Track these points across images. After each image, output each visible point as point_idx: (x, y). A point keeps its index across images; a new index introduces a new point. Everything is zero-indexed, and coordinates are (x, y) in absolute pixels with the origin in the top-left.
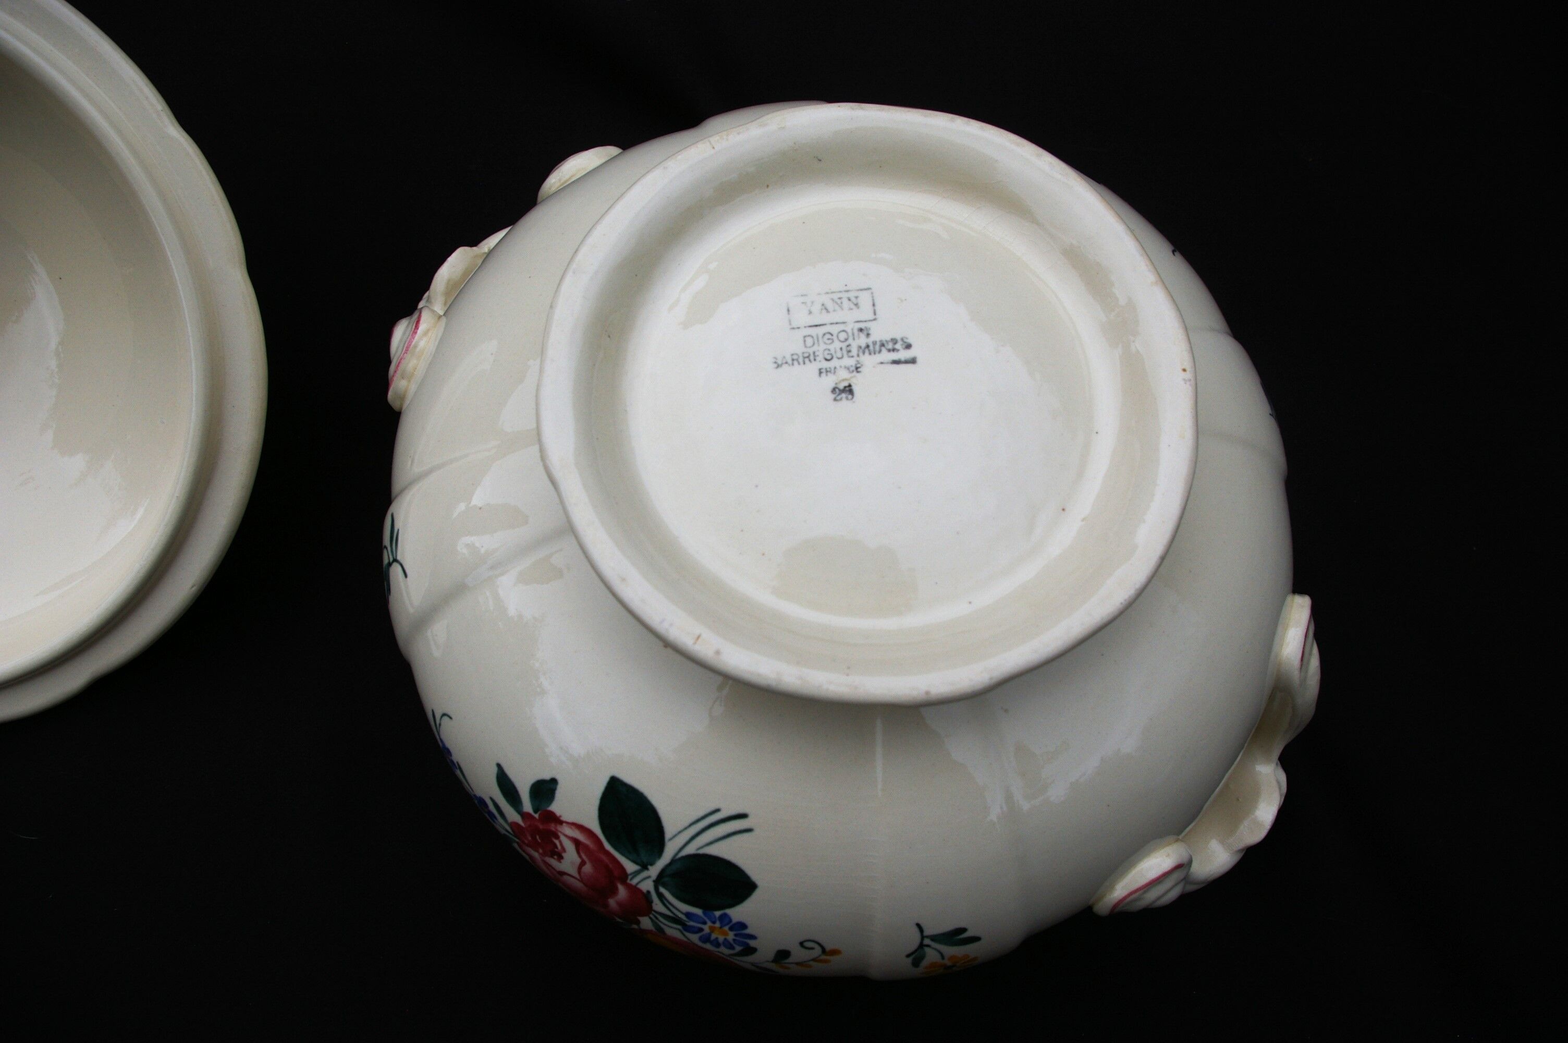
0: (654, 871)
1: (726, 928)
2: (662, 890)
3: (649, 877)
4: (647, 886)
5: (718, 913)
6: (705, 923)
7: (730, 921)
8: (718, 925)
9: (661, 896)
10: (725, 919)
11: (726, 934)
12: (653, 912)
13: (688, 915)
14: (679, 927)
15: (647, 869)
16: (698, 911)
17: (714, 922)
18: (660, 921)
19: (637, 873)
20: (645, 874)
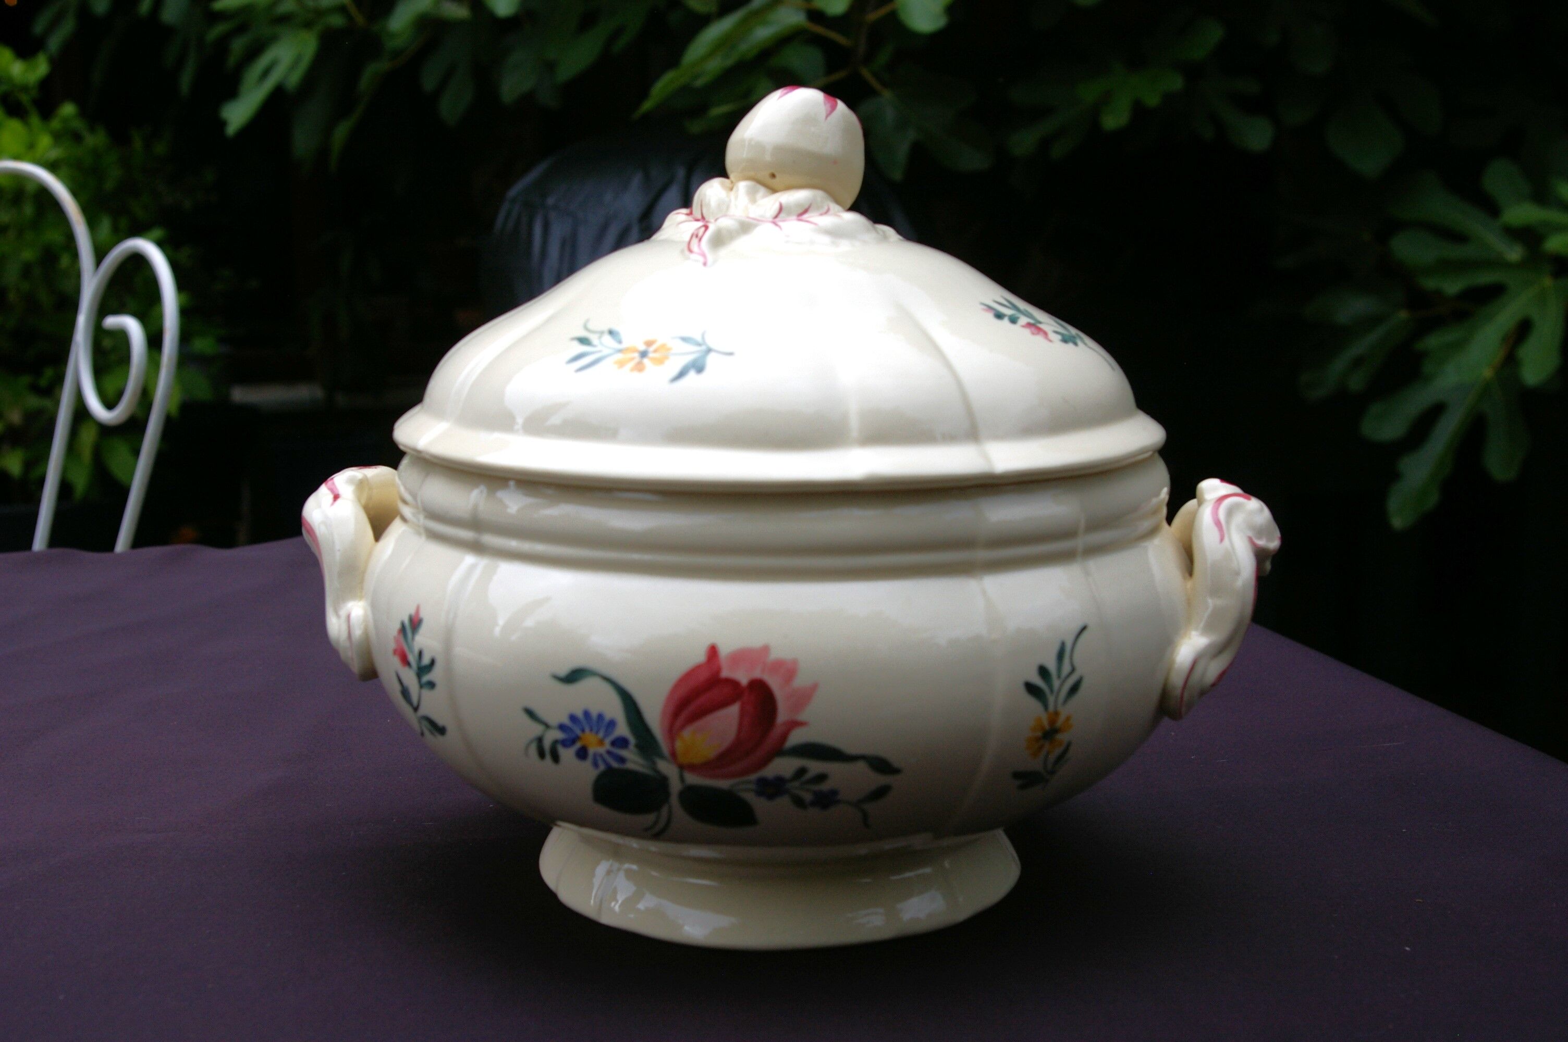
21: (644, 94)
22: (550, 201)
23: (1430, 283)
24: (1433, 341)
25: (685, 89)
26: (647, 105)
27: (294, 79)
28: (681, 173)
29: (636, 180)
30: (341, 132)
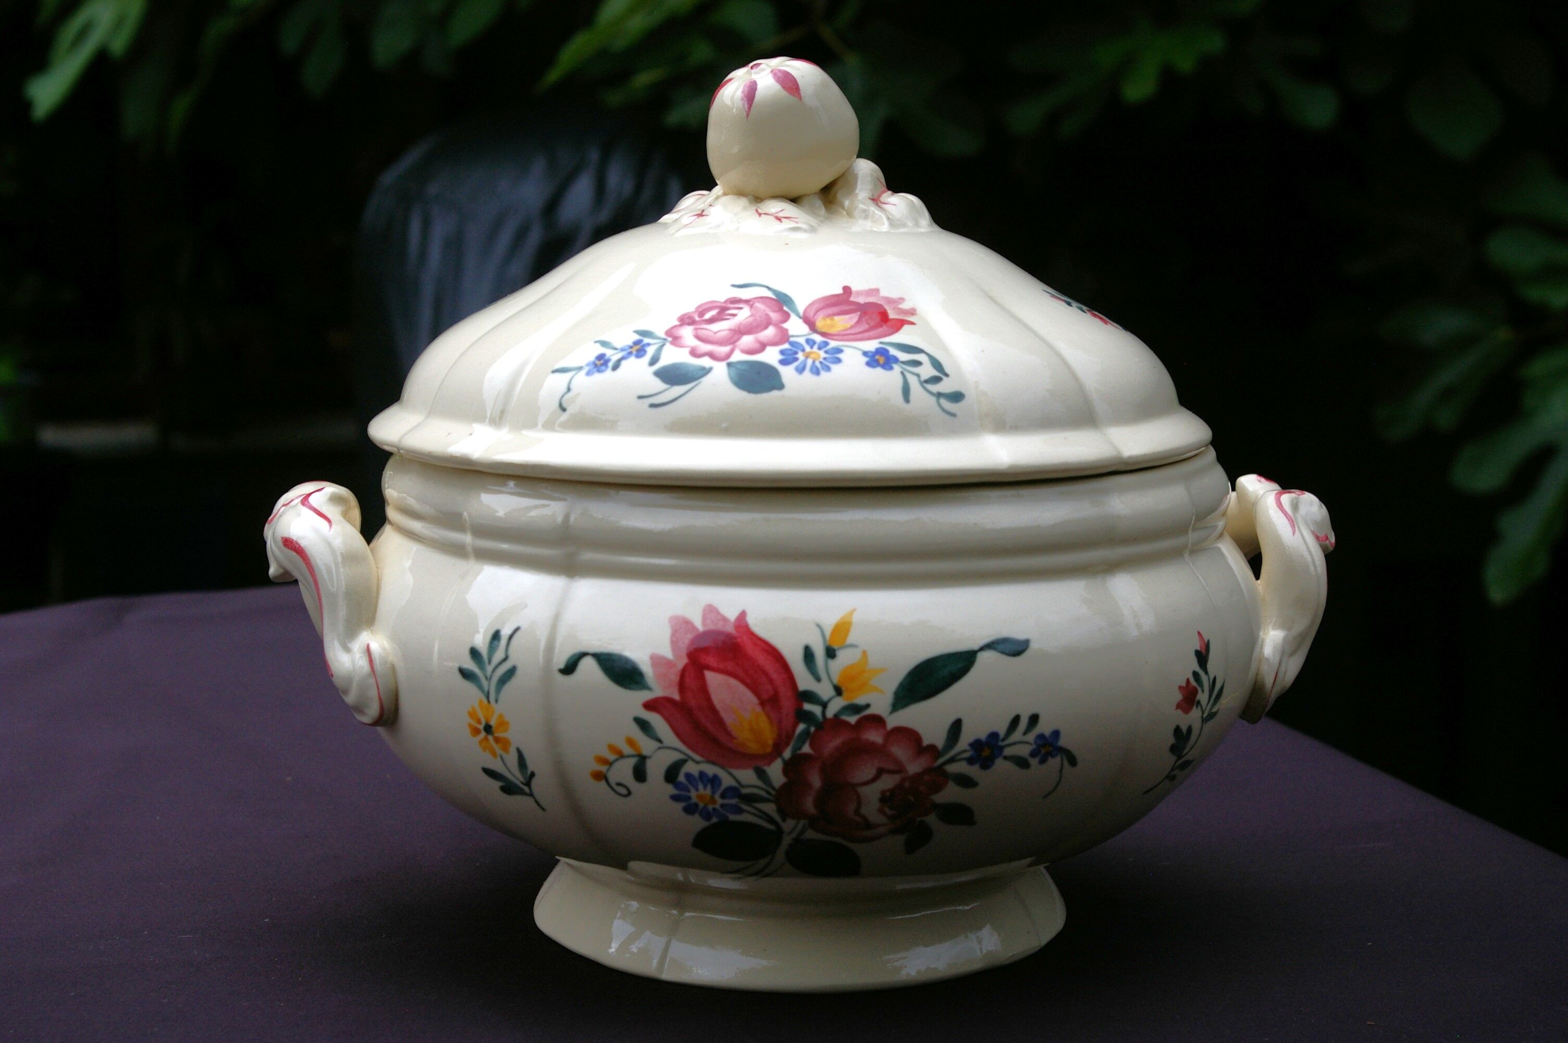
0: (787, 840)
1: (701, 805)
2: (772, 827)
3: (790, 833)
4: (788, 825)
5: (714, 820)
6: (722, 806)
7: (701, 815)
8: (710, 807)
9: (771, 820)
10: (707, 815)
11: (701, 797)
12: (772, 798)
13: (740, 811)
14: (745, 791)
15: (793, 839)
16: (733, 817)
17: (714, 809)
18: (762, 789)
19: (803, 831)
20: (794, 835)
21: (549, 60)
22: (433, 189)
23: (1534, 294)
24: (1539, 367)
25: (603, 54)
26: (554, 76)
27: (119, 45)
28: (594, 155)
29: (539, 166)
30: (181, 106)
